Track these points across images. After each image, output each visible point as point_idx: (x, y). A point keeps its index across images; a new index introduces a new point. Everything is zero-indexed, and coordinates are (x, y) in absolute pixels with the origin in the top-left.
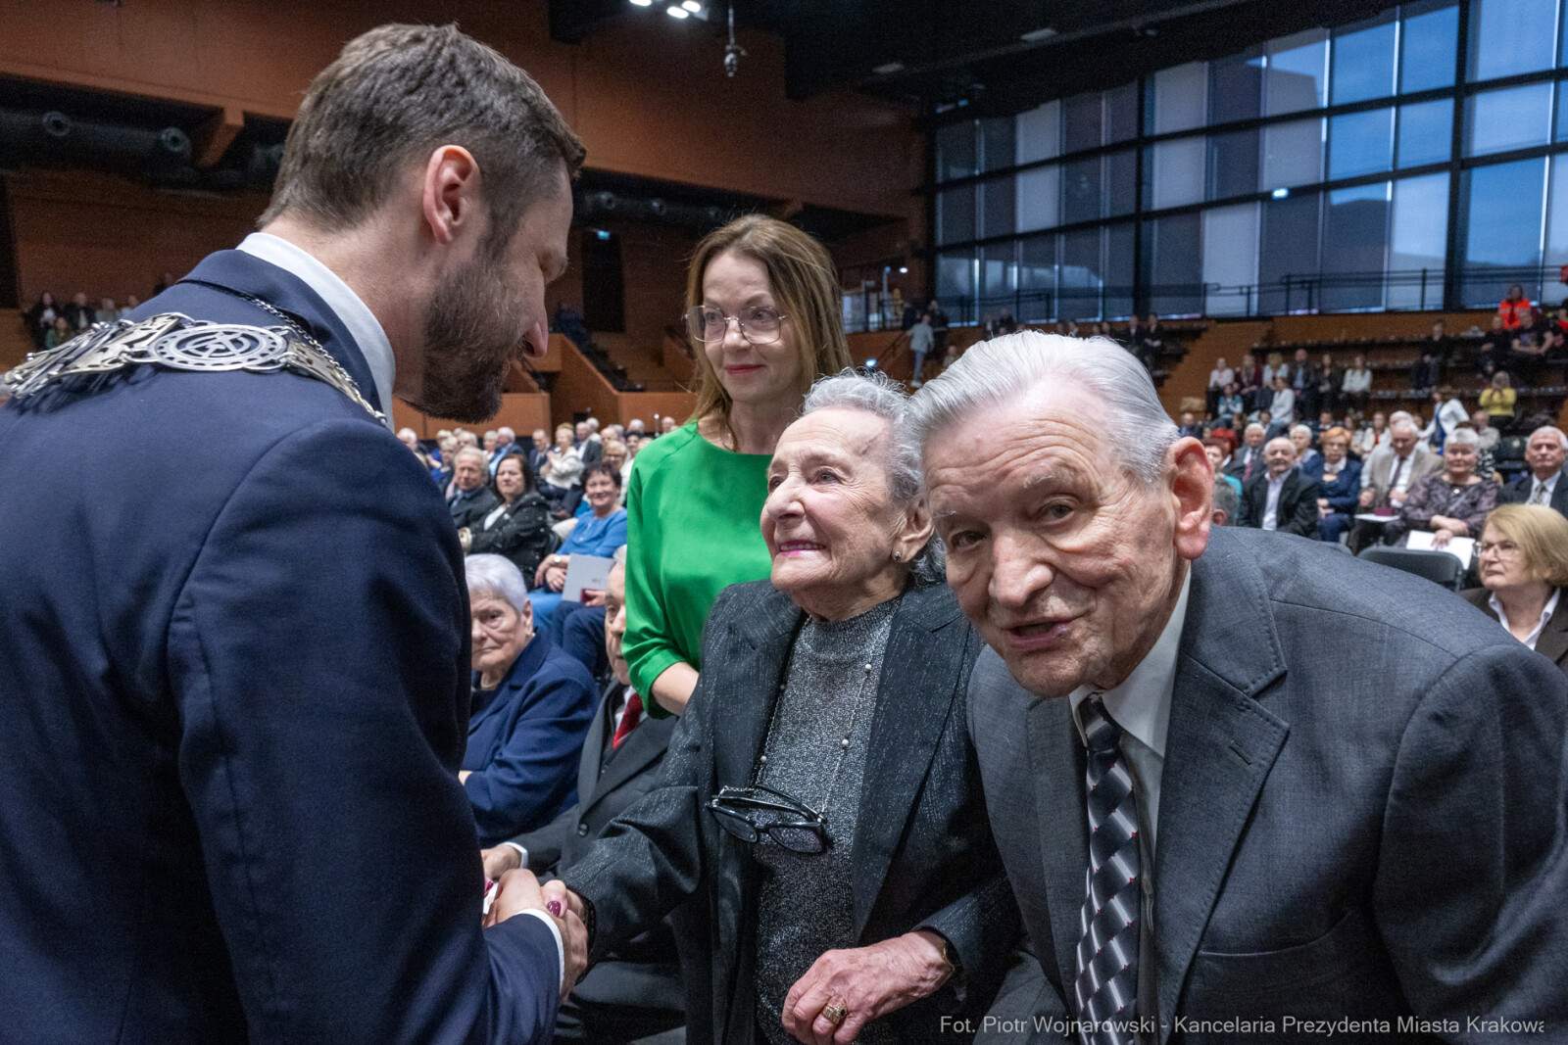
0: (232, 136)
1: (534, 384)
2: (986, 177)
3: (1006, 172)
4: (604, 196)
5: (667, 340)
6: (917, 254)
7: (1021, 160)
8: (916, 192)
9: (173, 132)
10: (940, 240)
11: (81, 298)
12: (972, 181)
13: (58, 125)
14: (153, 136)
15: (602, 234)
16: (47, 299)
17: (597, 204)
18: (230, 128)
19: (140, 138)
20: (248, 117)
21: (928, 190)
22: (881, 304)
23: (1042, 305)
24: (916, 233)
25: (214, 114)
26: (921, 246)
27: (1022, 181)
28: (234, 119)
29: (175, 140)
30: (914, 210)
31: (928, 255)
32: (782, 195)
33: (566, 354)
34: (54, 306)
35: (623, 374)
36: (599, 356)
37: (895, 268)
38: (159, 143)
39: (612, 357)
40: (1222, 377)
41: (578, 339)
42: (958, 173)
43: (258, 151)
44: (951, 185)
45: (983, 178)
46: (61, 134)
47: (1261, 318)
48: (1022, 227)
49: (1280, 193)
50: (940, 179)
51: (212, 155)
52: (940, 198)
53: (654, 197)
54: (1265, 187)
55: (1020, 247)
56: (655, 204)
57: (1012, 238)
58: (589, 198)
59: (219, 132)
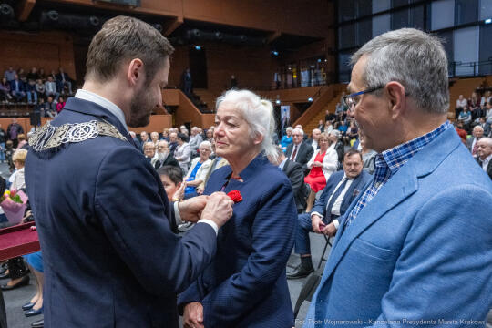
0: (32, 7)
1: (166, 111)
2: (358, 20)
3: (368, 17)
4: (195, 31)
8: (330, 27)
9: (5, 5)
10: (340, 47)
12: (353, 22)
15: (198, 48)
17: (192, 35)
18: (30, 4)
21: (335, 26)
22: (316, 74)
24: (330, 44)
26: (333, 50)
29: (6, 9)
30: (328, 35)
31: (335, 54)
32: (272, 29)
33: (181, 98)
35: (206, 106)
36: (195, 99)
37: (322, 60)
39: (202, 99)
40: (462, 103)
42: (346, 19)
43: (43, 14)
44: (344, 23)
47: (479, 76)
49: (488, 21)
50: (340, 21)
51: (24, 16)
52: (340, 29)
53: (217, 31)
54: (481, 19)
56: (217, 34)
58: (189, 32)
59: (26, 5)
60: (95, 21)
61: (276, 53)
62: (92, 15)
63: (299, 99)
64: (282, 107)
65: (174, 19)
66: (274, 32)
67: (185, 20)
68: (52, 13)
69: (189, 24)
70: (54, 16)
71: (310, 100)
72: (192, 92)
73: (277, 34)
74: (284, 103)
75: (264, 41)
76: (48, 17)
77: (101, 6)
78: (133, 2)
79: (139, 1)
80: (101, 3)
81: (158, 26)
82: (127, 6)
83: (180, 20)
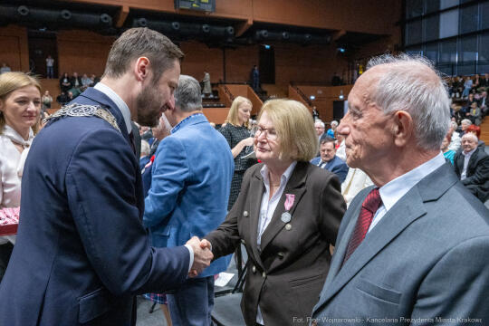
0: (125, 16)
3: (435, 13)
4: (263, 32)
5: (290, 87)
7: (443, 7)
9: (105, 15)
11: (75, 74)
13: (67, 15)
14: (98, 17)
15: (267, 47)
16: (66, 75)
17: (261, 35)
18: (125, 13)
19: (94, 18)
20: (132, 10)
23: (450, 69)
24: (397, 41)
25: (120, 8)
27: (443, 17)
28: (126, 10)
29: (106, 18)
30: (395, 31)
32: (337, 29)
34: (68, 78)
36: (262, 93)
38: (100, 20)
43: (135, 21)
45: (424, 17)
46: (68, 18)
48: (442, 36)
52: (407, 26)
53: (283, 31)
55: (441, 46)
56: (284, 34)
57: (437, 41)
58: (258, 33)
59: (122, 15)
60: (177, 26)
62: (173, 21)
64: (345, 102)
65: (244, 21)
66: (337, 31)
67: (254, 22)
68: (141, 20)
69: (258, 26)
70: (144, 22)
72: (260, 86)
73: (342, 33)
75: (329, 39)
76: (139, 24)
77: (182, 13)
78: (208, 8)
79: (214, 7)
80: (182, 10)
81: (230, 28)
82: (204, 12)
83: (250, 22)
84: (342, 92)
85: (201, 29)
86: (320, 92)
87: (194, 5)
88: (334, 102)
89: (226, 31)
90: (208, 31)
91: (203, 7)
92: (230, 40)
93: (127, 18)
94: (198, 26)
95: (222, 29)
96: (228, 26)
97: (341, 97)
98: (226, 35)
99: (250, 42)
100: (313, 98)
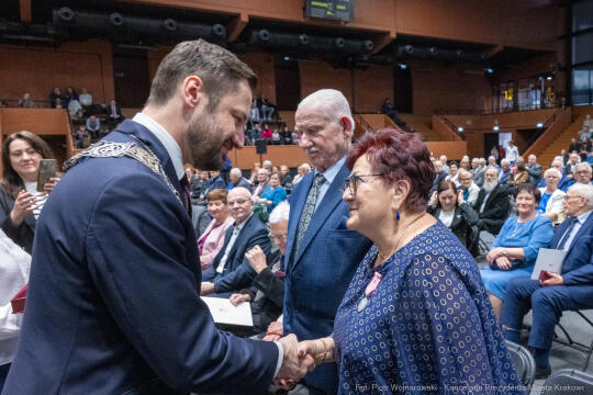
0: (243, 26)
4: (408, 47)
5: (434, 116)
6: (560, 69)
8: (560, 38)
9: (219, 26)
10: (574, 62)
13: (171, 25)
14: (209, 28)
15: (403, 66)
17: (404, 52)
18: (243, 23)
20: (251, 18)
21: (567, 36)
24: (561, 59)
25: (237, 16)
26: (563, 64)
28: (245, 18)
29: (220, 30)
30: (559, 47)
31: (567, 71)
32: (494, 42)
33: (386, 124)
37: (545, 77)
38: (213, 31)
41: (392, 117)
42: (584, 27)
43: (254, 34)
44: (580, 33)
46: (172, 29)
50: (574, 30)
51: (234, 36)
52: (574, 40)
53: (431, 47)
56: (432, 50)
58: (400, 49)
59: (239, 24)
60: (305, 39)
61: (490, 71)
62: (302, 33)
63: (524, 124)
64: (501, 135)
65: (387, 34)
66: (497, 45)
67: (398, 35)
68: (263, 32)
69: (402, 39)
70: (265, 35)
71: (540, 125)
73: (500, 48)
74: (504, 130)
76: (258, 37)
77: (313, 23)
78: (345, 17)
79: (351, 16)
80: (312, 18)
81: (368, 42)
82: (338, 21)
83: (393, 35)
84: (496, 122)
85: (334, 43)
86: (469, 123)
87: (329, 13)
88: (486, 135)
89: (363, 46)
90: (341, 46)
91: (339, 15)
92: (365, 58)
93: (245, 30)
94: (330, 40)
95: (358, 44)
96: (366, 39)
97: (496, 128)
98: (364, 50)
99: (389, 60)
100: (461, 129)
